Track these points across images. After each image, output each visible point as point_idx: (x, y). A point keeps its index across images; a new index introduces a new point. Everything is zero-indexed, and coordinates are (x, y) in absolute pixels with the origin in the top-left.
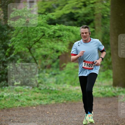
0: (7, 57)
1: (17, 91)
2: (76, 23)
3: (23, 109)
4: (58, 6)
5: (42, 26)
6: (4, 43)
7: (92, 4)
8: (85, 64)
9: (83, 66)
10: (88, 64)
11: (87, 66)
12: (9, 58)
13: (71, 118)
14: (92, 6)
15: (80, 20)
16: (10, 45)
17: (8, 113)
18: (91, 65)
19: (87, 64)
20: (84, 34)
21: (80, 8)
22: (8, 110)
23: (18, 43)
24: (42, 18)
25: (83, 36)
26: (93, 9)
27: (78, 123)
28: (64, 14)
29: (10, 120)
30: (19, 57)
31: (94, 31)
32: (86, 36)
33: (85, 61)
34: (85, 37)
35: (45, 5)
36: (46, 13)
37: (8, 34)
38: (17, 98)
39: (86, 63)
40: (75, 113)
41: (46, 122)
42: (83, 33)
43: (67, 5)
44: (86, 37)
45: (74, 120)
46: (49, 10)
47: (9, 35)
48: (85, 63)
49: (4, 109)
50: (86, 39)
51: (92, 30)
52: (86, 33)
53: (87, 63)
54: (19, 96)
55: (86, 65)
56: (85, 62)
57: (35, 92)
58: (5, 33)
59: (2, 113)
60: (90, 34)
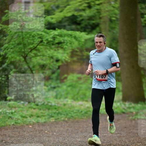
1: (11, 107)
2: (79, 27)
3: (17, 128)
4: (58, 7)
11: (100, 77)
12: (1, 68)
13: (74, 138)
14: (98, 7)
15: (84, 24)
18: (104, 76)
20: (98, 43)
21: (84, 10)
23: (12, 50)
25: (97, 45)
26: (99, 11)
27: (82, 144)
28: (65, 17)
29: (2, 141)
30: (12, 67)
38: (10, 115)
40: (77, 132)
41: (44, 143)
42: (97, 42)
43: (68, 7)
44: (100, 47)
45: (77, 141)
46: (48, 12)
50: (100, 49)
52: (100, 42)
54: (12, 113)
57: (31, 108)
60: (105, 44)
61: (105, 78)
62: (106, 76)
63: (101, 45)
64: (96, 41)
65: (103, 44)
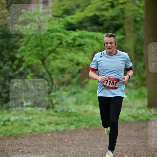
0: (14, 70)
1: (28, 114)
2: (101, 28)
3: (35, 136)
4: (78, 6)
6: (11, 54)
7: (122, 4)
8: (107, 81)
9: (105, 84)
10: (111, 81)
11: (110, 84)
12: (17, 72)
14: (121, 6)
16: (18, 56)
17: (16, 141)
18: (115, 83)
19: (110, 82)
20: (109, 44)
21: (106, 10)
22: (16, 137)
23: (29, 53)
24: (59, 22)
25: (107, 46)
28: (86, 17)
29: (18, 150)
31: (123, 39)
34: (109, 48)
35: (63, 5)
36: (64, 16)
37: (16, 42)
38: (27, 123)
42: (107, 43)
44: (111, 48)
46: (68, 12)
47: (17, 44)
49: (11, 136)
50: (110, 51)
52: (111, 43)
57: (50, 115)
58: (12, 41)
59: (8, 142)
60: (116, 44)
62: (117, 83)
63: (112, 46)
65: (113, 44)
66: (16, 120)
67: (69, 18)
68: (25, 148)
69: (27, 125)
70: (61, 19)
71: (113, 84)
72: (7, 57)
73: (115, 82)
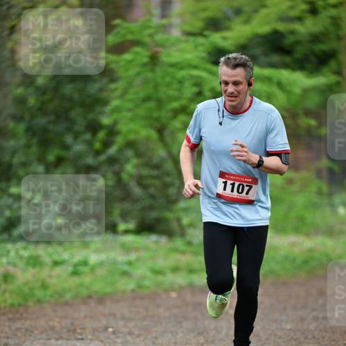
0: (98, 153)
2: (288, 59)
3: (142, 298)
4: (238, 12)
5: (195, 67)
6: (91, 116)
7: (335, 6)
8: (225, 183)
9: (220, 190)
10: (237, 184)
11: (232, 191)
12: (103, 158)
13: (276, 322)
14: (333, 12)
15: (299, 52)
16: (106, 121)
17: (100, 308)
18: (246, 189)
19: (233, 185)
21: (299, 19)
22: (101, 300)
23: (129, 115)
24: (196, 46)
26: (336, 21)
27: (295, 337)
28: (257, 36)
30: (130, 153)
31: (338, 84)
32: (236, 92)
33: (227, 174)
34: (232, 96)
35: (204, 10)
36: (206, 33)
37: (101, 90)
38: (126, 268)
39: (229, 182)
40: (285, 309)
41: (205, 334)
42: (227, 83)
43: (264, 11)
45: (282, 329)
46: (215, 24)
47: (104, 95)
48: (224, 180)
49: (89, 297)
51: (333, 78)
52: (236, 83)
53: (232, 182)
54: (130, 263)
55: (229, 187)
56: (227, 176)
57: (175, 250)
58: (93, 88)
59: (84, 310)
60: (250, 84)
61: (247, 193)
62: (251, 187)
63: (239, 92)
64: (225, 78)
66: (102, 264)
67: (217, 38)
68: (121, 323)
69: (125, 274)
70: (201, 40)
71: (240, 191)
72: (80, 124)
73: (245, 184)
